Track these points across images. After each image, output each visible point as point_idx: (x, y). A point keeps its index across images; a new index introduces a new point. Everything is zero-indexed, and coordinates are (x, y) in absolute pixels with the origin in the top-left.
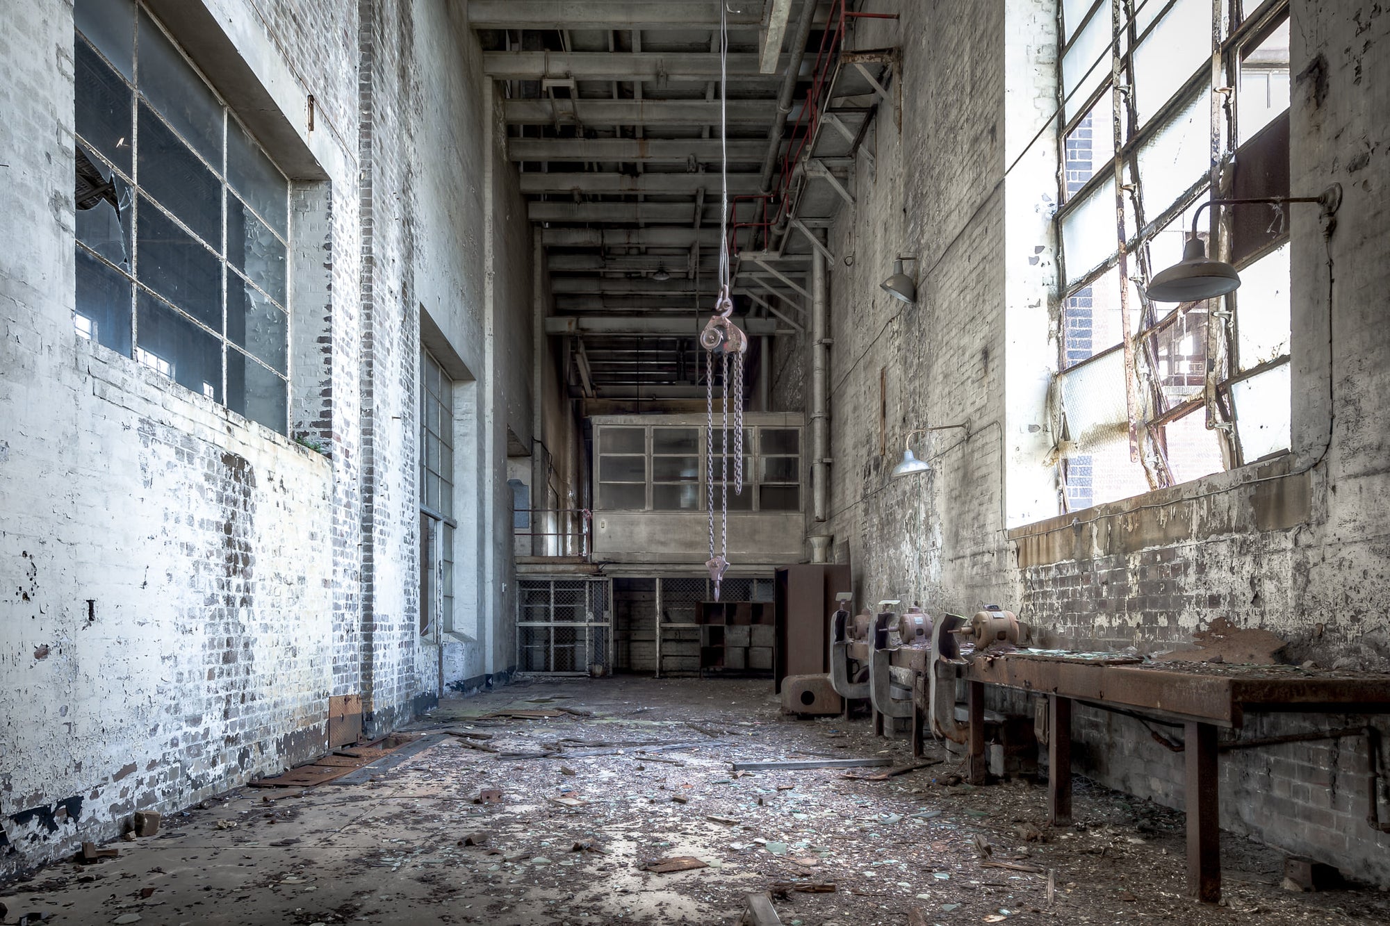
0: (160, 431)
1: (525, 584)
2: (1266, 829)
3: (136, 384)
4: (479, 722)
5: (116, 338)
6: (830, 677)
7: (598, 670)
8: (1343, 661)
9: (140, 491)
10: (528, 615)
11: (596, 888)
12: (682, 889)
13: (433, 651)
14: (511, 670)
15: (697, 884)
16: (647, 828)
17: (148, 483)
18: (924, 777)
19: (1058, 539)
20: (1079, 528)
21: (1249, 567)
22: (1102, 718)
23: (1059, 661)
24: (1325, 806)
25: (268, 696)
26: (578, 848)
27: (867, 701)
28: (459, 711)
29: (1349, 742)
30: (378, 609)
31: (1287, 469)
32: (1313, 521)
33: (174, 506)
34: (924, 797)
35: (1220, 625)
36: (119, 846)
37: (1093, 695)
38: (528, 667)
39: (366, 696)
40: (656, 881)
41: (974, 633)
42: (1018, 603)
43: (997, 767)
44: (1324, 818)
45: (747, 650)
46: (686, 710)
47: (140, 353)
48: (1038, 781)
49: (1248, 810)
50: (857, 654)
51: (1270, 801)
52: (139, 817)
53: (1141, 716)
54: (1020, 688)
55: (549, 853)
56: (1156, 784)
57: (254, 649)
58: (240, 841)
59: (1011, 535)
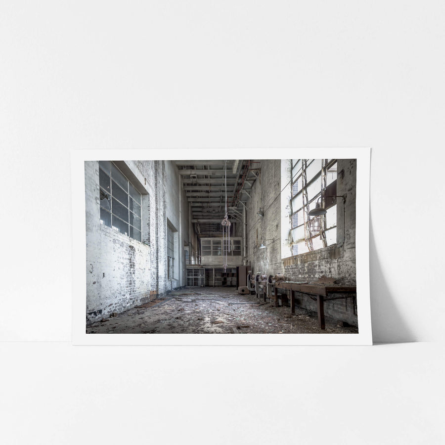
0: (117, 241)
1: (188, 270)
2: (333, 315)
3: (112, 233)
4: (179, 296)
5: (108, 224)
6: (247, 287)
7: (202, 286)
8: (347, 283)
9: (113, 253)
10: (189, 276)
11: (202, 327)
12: (219, 327)
13: (170, 282)
14: (185, 286)
15: (222, 326)
16: (212, 315)
17: (115, 251)
18: (267, 306)
19: (291, 261)
20: (295, 259)
21: (329, 266)
22: (301, 294)
23: (292, 284)
24: (345, 311)
25: (138, 291)
26: (199, 319)
27: (255, 291)
28: (176, 293)
29: (349, 299)
30: (159, 275)
31: (336, 247)
32: (341, 257)
33: (120, 256)
34: (266, 309)
35: (323, 277)
36: (109, 319)
37: (299, 290)
38: (188, 285)
39: (157, 291)
40: (214, 325)
41: (275, 278)
42: (284, 273)
43: (280, 304)
44: (344, 313)
45: (231, 282)
46: (219, 293)
47: (113, 227)
48: (288, 306)
49: (330, 312)
50: (252, 282)
51: (334, 310)
52: (113, 314)
53: (308, 294)
54: (284, 289)
55: (193, 320)
56: (311, 307)
57: (136, 282)
58: (133, 318)
59: (282, 260)
